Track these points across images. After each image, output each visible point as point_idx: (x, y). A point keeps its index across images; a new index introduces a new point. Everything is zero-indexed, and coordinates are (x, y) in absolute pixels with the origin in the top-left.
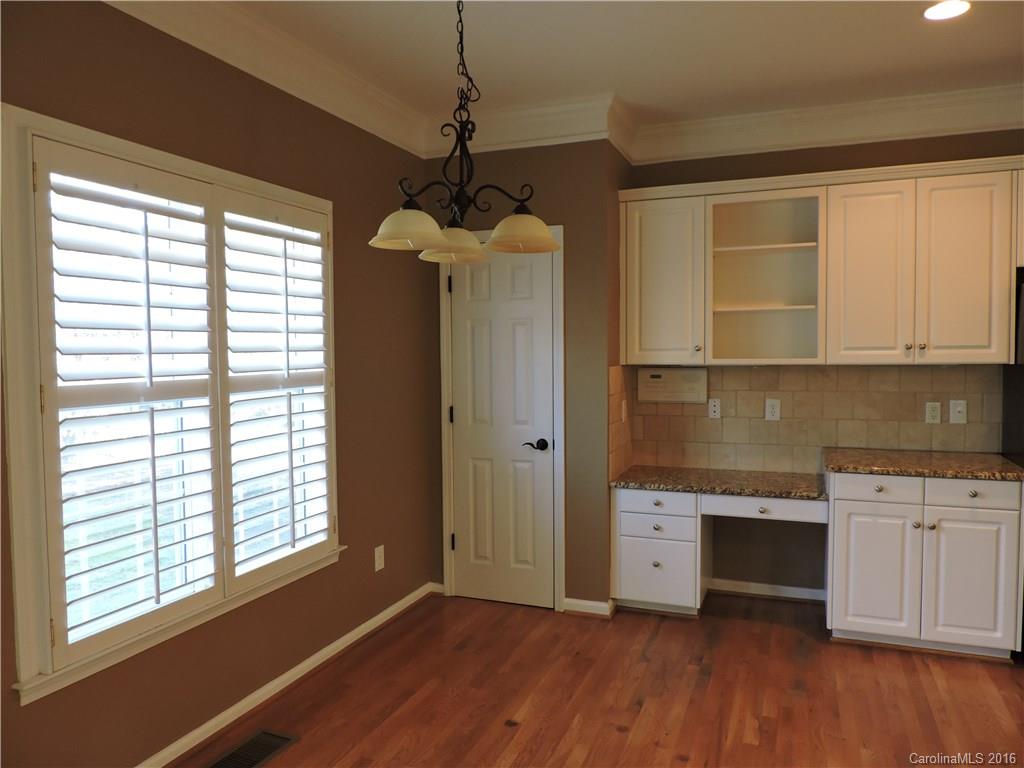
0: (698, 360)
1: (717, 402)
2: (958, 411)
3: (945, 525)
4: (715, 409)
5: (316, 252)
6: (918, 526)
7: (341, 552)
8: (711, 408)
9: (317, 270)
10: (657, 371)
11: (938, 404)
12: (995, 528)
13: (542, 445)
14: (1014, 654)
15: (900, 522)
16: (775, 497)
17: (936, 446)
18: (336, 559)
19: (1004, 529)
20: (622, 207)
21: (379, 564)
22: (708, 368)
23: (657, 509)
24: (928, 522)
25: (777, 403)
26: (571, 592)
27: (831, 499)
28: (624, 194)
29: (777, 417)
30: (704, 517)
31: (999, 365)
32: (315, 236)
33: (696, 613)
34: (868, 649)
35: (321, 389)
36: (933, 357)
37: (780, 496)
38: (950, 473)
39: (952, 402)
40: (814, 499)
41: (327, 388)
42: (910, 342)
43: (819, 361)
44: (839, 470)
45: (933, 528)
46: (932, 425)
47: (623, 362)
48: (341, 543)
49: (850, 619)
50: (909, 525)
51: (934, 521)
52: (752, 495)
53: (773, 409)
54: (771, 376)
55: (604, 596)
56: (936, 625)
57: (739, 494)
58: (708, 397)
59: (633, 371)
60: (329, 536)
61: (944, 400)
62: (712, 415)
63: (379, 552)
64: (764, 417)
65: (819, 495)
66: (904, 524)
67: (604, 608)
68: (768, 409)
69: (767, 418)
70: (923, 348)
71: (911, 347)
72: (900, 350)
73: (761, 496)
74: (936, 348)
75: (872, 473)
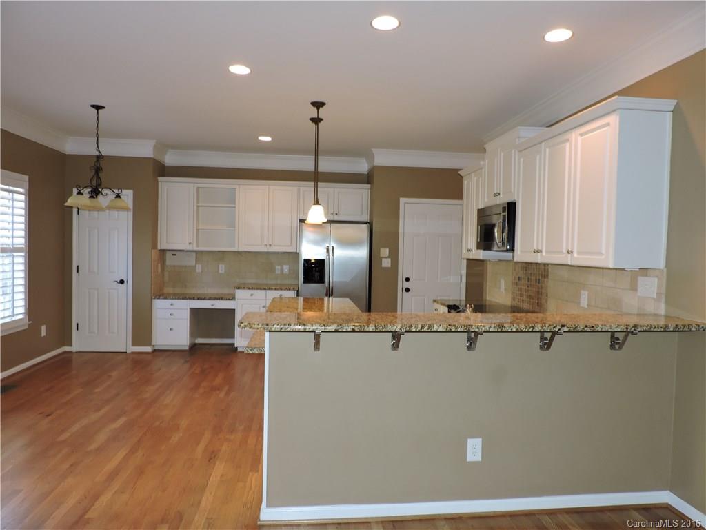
0: (190, 248)
1: (200, 266)
4: (199, 268)
5: (22, 197)
6: (264, 307)
7: (29, 324)
8: (197, 268)
9: (23, 205)
10: (175, 252)
11: (280, 266)
13: (122, 282)
15: (259, 306)
16: (217, 299)
17: (279, 282)
18: (26, 327)
20: (160, 184)
21: (43, 334)
22: (195, 251)
23: (172, 307)
25: (223, 266)
26: (134, 344)
27: (236, 300)
28: (160, 179)
29: (223, 272)
30: (191, 309)
32: (21, 190)
33: (188, 348)
35: (23, 254)
36: (273, 249)
37: (219, 299)
38: (274, 288)
39: (284, 266)
40: (230, 299)
41: (26, 254)
42: (266, 243)
43: (236, 249)
44: (239, 289)
46: (278, 274)
47: (159, 248)
48: (29, 320)
49: (242, 342)
50: (261, 307)
52: (209, 299)
53: (222, 268)
54: (221, 255)
55: (149, 344)
57: (204, 299)
58: (196, 263)
59: (163, 252)
60: (25, 316)
61: (282, 265)
62: (197, 270)
63: (43, 328)
64: (218, 271)
65: (232, 298)
67: (148, 349)
68: (220, 269)
69: (220, 271)
70: (270, 246)
71: (266, 245)
72: (263, 246)
73: (212, 299)
74: (275, 246)
75: (249, 289)
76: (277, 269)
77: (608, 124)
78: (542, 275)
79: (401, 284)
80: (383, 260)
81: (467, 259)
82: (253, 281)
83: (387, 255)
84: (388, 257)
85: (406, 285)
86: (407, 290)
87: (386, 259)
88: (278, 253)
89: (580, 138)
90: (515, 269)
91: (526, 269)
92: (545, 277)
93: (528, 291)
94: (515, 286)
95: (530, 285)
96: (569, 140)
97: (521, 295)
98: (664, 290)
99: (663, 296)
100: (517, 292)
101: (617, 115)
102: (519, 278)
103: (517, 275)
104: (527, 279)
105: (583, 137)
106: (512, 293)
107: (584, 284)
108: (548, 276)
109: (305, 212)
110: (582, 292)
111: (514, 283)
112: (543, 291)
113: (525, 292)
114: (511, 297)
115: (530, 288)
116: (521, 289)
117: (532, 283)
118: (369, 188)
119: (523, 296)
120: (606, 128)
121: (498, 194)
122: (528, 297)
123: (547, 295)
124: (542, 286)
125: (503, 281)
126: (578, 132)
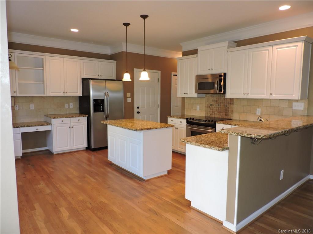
0: (15, 95)
1: (17, 106)
2: (71, 105)
3: (74, 126)
6: (70, 127)
8: (15, 107)
11: (68, 104)
12: (82, 126)
14: (86, 148)
16: (40, 126)
17: (68, 113)
19: (84, 126)
24: (71, 126)
25: (33, 105)
27: (53, 124)
29: (33, 109)
30: (22, 133)
31: (78, 96)
33: (20, 158)
34: (62, 154)
36: (68, 94)
37: (41, 125)
38: (75, 116)
39: (70, 104)
40: (49, 125)
43: (45, 95)
44: (54, 118)
45: (72, 127)
46: (67, 109)
49: (58, 149)
50: (68, 127)
51: (72, 126)
52: (35, 126)
53: (32, 107)
54: (31, 99)
56: (74, 146)
57: (31, 126)
58: (14, 104)
61: (68, 103)
62: (16, 109)
64: (30, 109)
65: (50, 124)
66: (67, 128)
68: (31, 107)
69: (31, 109)
70: (66, 92)
71: (64, 92)
72: (62, 93)
73: (37, 126)
74: (69, 93)
75: (61, 118)
76: (66, 105)
77: (297, 46)
78: (228, 103)
79: (136, 110)
80: (128, 99)
81: (182, 97)
82: (53, 113)
83: (130, 96)
84: (130, 98)
85: (138, 110)
86: (138, 113)
87: (129, 98)
88: (70, 97)
89: (276, 50)
90: (208, 101)
91: (217, 101)
92: (231, 104)
93: (218, 110)
94: (208, 108)
95: (220, 107)
96: (268, 50)
97: (213, 112)
98: (307, 107)
99: (307, 109)
100: (210, 111)
101: (302, 43)
102: (211, 105)
103: (209, 103)
104: (217, 105)
105: (278, 50)
106: (205, 111)
107: (258, 106)
108: (233, 104)
109: (84, 74)
110: (258, 109)
111: (207, 107)
112: (230, 110)
113: (216, 110)
114: (204, 113)
115: (219, 109)
116: (213, 109)
117: (221, 107)
118: (116, 62)
119: (215, 112)
120: (296, 47)
121: (212, 69)
122: (218, 112)
123: (233, 111)
124: (228, 108)
125: (199, 106)
126: (275, 47)
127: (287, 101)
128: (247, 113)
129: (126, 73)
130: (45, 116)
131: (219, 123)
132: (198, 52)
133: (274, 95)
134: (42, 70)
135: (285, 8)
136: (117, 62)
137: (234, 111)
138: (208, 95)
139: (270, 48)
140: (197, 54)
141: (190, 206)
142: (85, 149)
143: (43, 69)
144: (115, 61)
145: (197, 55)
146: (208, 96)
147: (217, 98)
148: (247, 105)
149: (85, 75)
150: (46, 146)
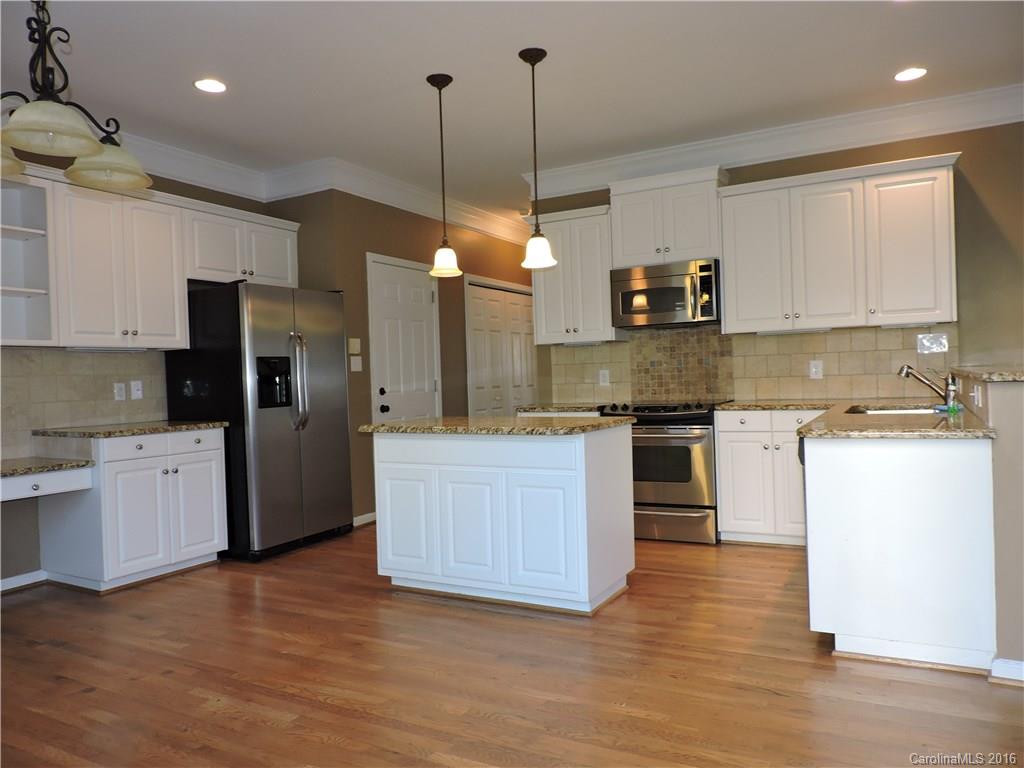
2: (137, 391)
6: (166, 472)
11: (123, 385)
12: (209, 464)
14: (221, 554)
16: (48, 470)
17: (124, 420)
19: (214, 464)
24: (171, 469)
27: (101, 463)
36: (141, 342)
37: (53, 469)
38: (184, 427)
39: (132, 383)
40: (84, 466)
43: (54, 343)
44: (109, 435)
45: (176, 471)
46: (120, 402)
49: (123, 565)
50: (159, 472)
51: (175, 467)
52: (26, 473)
56: (180, 548)
61: (125, 381)
65: (88, 462)
66: (156, 474)
70: (135, 333)
71: (126, 333)
72: (118, 335)
73: (34, 473)
74: (143, 334)
75: (133, 434)
76: (118, 390)
77: (935, 179)
78: (715, 353)
79: (377, 401)
80: (353, 359)
83: (358, 351)
84: (359, 355)
85: (383, 401)
86: (384, 409)
87: (357, 358)
89: (875, 190)
90: (640, 352)
91: (672, 349)
92: (722, 354)
93: (680, 377)
94: (643, 374)
95: (687, 369)
96: (851, 190)
97: (661, 385)
98: (956, 344)
99: (956, 349)
100: (650, 382)
101: (948, 170)
102: (652, 364)
103: (645, 359)
104: (675, 362)
105: (880, 189)
106: (633, 385)
107: (814, 353)
108: (730, 353)
109: (197, 265)
110: (813, 363)
111: (640, 372)
112: (720, 373)
113: (673, 377)
114: (630, 389)
115: (684, 372)
116: (660, 377)
117: (690, 366)
118: (296, 229)
119: (667, 384)
120: (931, 182)
121: (667, 250)
122: (680, 384)
123: (730, 376)
124: (716, 368)
125: (607, 372)
126: (871, 183)
127: (900, 333)
128: (778, 377)
129: (441, 247)
130: (35, 433)
131: (729, 410)
132: (612, 199)
133: (880, 315)
134: (43, 236)
135: (911, 74)
136: (300, 228)
137: (734, 376)
138: (638, 335)
139: (857, 185)
140: (609, 204)
141: (834, 653)
142: (215, 558)
143: (42, 232)
144: (296, 226)
145: (607, 206)
146: (640, 338)
147: (671, 342)
148: (779, 354)
149: (200, 268)
150: (35, 566)
